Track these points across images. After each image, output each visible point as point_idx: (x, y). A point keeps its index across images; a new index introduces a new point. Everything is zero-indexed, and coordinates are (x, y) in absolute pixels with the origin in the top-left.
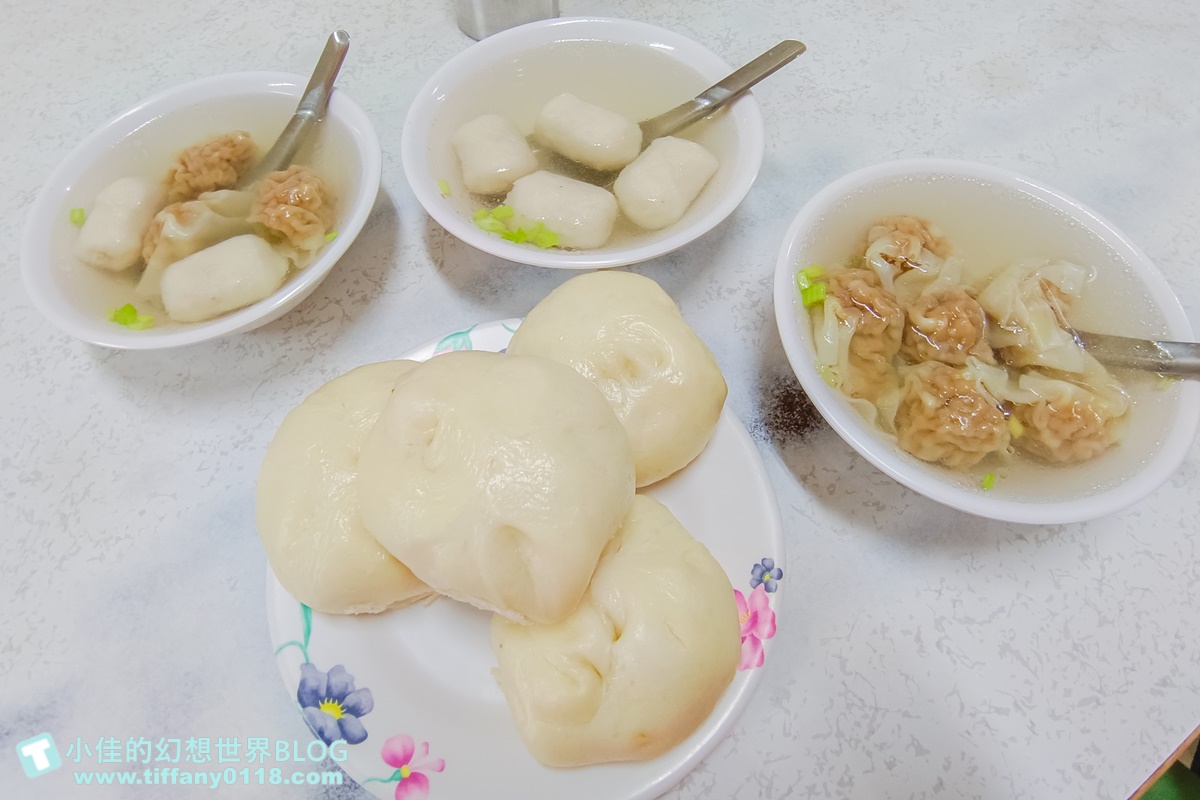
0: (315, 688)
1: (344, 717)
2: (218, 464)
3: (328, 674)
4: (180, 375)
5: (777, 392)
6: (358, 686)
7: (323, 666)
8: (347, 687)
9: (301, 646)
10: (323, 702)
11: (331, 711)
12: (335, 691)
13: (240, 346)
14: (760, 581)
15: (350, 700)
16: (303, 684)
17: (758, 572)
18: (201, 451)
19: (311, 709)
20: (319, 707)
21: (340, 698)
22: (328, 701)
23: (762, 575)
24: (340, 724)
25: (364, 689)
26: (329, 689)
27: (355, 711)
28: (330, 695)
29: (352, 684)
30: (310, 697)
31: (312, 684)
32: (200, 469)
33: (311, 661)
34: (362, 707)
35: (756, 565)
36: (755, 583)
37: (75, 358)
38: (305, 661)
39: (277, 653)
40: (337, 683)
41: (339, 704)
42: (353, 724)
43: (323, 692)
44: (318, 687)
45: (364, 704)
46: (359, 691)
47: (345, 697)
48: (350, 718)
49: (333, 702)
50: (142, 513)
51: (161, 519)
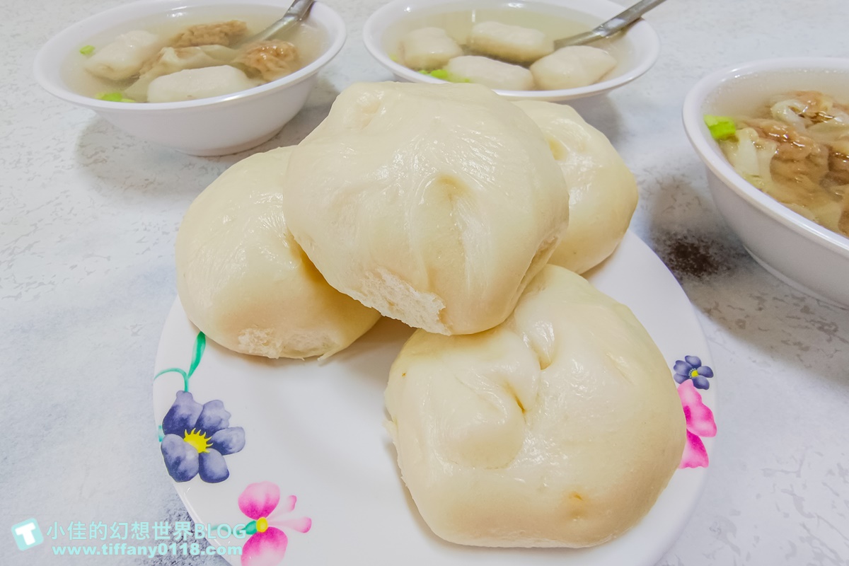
0: (185, 417)
1: (208, 451)
2: (158, 239)
3: (204, 407)
4: (146, 180)
5: (668, 243)
6: (233, 423)
7: (201, 398)
8: (220, 422)
9: (184, 374)
10: (189, 433)
11: (196, 443)
12: (207, 424)
13: (203, 168)
14: (687, 377)
15: (220, 436)
16: (172, 411)
17: (682, 368)
18: (145, 229)
19: (174, 437)
20: (183, 436)
21: (210, 431)
22: (195, 433)
23: (688, 370)
24: (201, 458)
25: (238, 428)
26: (200, 421)
27: (222, 448)
28: (200, 426)
29: (227, 420)
30: (175, 424)
31: (182, 412)
32: (140, 241)
33: (190, 390)
34: (231, 445)
35: (678, 362)
36: (680, 378)
37: (62, 161)
38: (184, 390)
39: (156, 377)
40: (211, 416)
41: (206, 437)
42: (216, 462)
43: (193, 422)
44: (189, 416)
45: (234, 443)
46: (232, 429)
47: (214, 432)
48: (215, 453)
49: (201, 434)
50: (73, 267)
51: (89, 273)
